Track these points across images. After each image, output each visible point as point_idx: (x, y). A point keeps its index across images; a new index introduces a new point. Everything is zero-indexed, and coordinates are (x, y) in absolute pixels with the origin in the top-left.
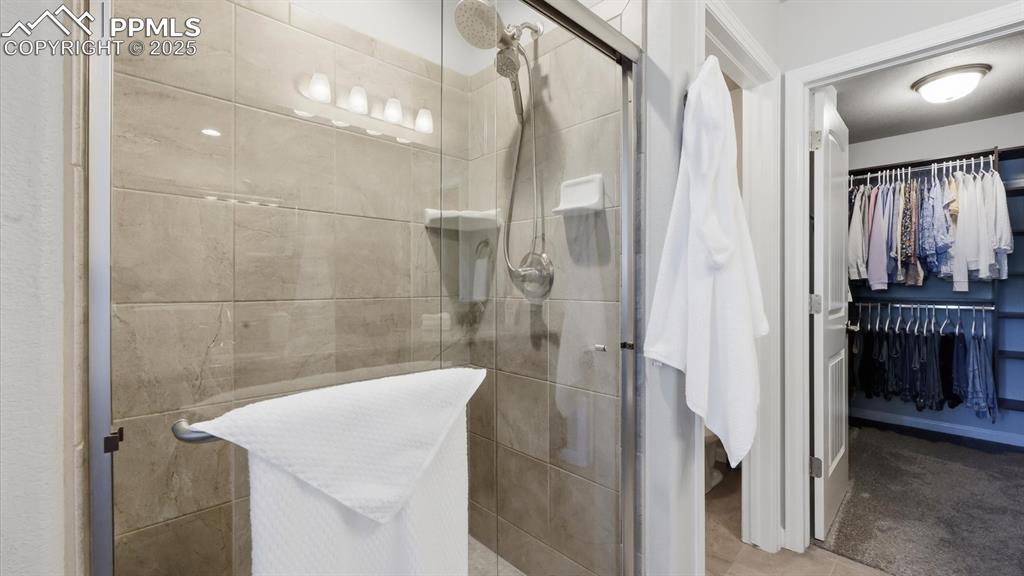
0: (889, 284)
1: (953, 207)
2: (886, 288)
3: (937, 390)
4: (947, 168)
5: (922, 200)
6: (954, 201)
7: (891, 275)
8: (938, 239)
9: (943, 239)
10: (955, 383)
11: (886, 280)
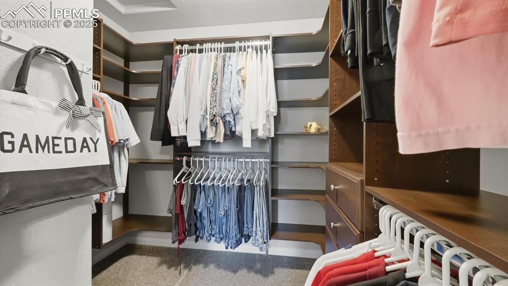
0: (201, 141)
1: (243, 72)
2: (200, 145)
3: (234, 233)
4: (245, 47)
5: (224, 65)
6: (243, 68)
7: (203, 134)
8: (233, 101)
9: (236, 102)
10: (245, 226)
11: (199, 137)
